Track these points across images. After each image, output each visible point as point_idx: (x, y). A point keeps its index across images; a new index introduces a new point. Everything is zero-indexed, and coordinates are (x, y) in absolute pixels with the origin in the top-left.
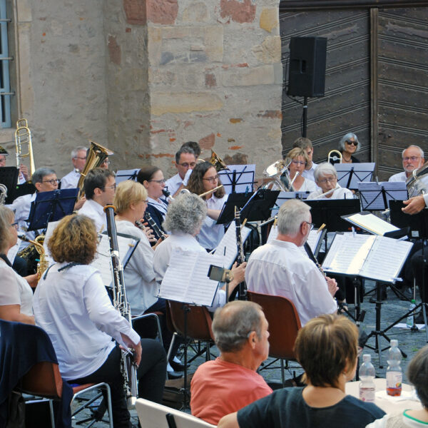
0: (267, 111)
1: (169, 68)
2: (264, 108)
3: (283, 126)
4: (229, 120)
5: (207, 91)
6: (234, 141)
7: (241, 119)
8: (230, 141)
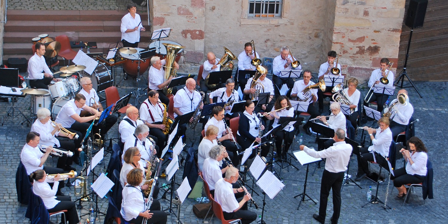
0: (394, 29)
1: (346, 6)
2: (392, 27)
3: (401, 37)
4: (373, 31)
5: (364, 18)
6: (374, 40)
7: (380, 31)
8: (372, 40)
